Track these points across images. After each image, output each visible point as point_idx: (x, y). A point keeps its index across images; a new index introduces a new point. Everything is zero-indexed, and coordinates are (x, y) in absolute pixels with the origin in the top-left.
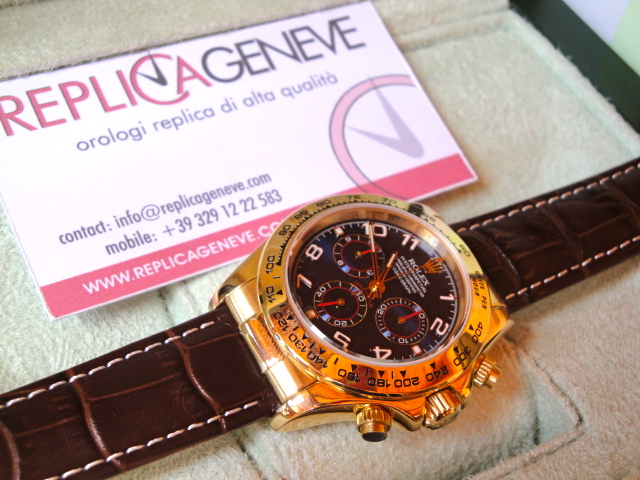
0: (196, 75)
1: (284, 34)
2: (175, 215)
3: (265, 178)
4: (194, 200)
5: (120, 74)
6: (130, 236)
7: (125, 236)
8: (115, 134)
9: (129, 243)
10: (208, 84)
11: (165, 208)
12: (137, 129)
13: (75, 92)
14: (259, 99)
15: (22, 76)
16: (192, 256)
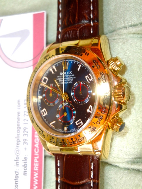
2: (21, 143)
3: (19, 102)
4: (18, 134)
6: (23, 164)
9: (25, 166)
11: (18, 146)
16: (37, 146)
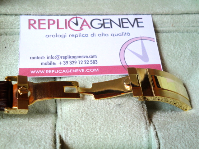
0: (87, 25)
1: (119, 19)
2: (64, 60)
3: (95, 56)
4: (71, 57)
5: (66, 20)
6: (49, 62)
7: (48, 62)
8: (57, 35)
9: (48, 64)
10: (90, 28)
11: (62, 57)
12: (64, 35)
13: (51, 22)
14: (103, 35)
15: (39, 15)
16: (64, 71)
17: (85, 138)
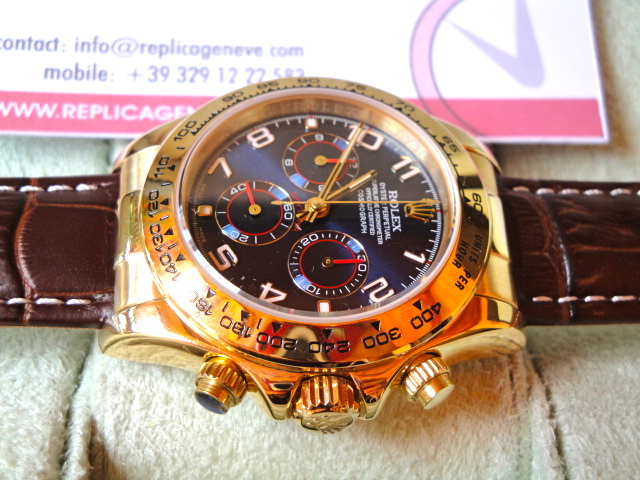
2: (154, 60)
3: (296, 51)
4: (187, 50)
6: (83, 67)
7: (77, 66)
9: (77, 73)
11: (146, 49)
16: (146, 113)
17: (210, 440)
